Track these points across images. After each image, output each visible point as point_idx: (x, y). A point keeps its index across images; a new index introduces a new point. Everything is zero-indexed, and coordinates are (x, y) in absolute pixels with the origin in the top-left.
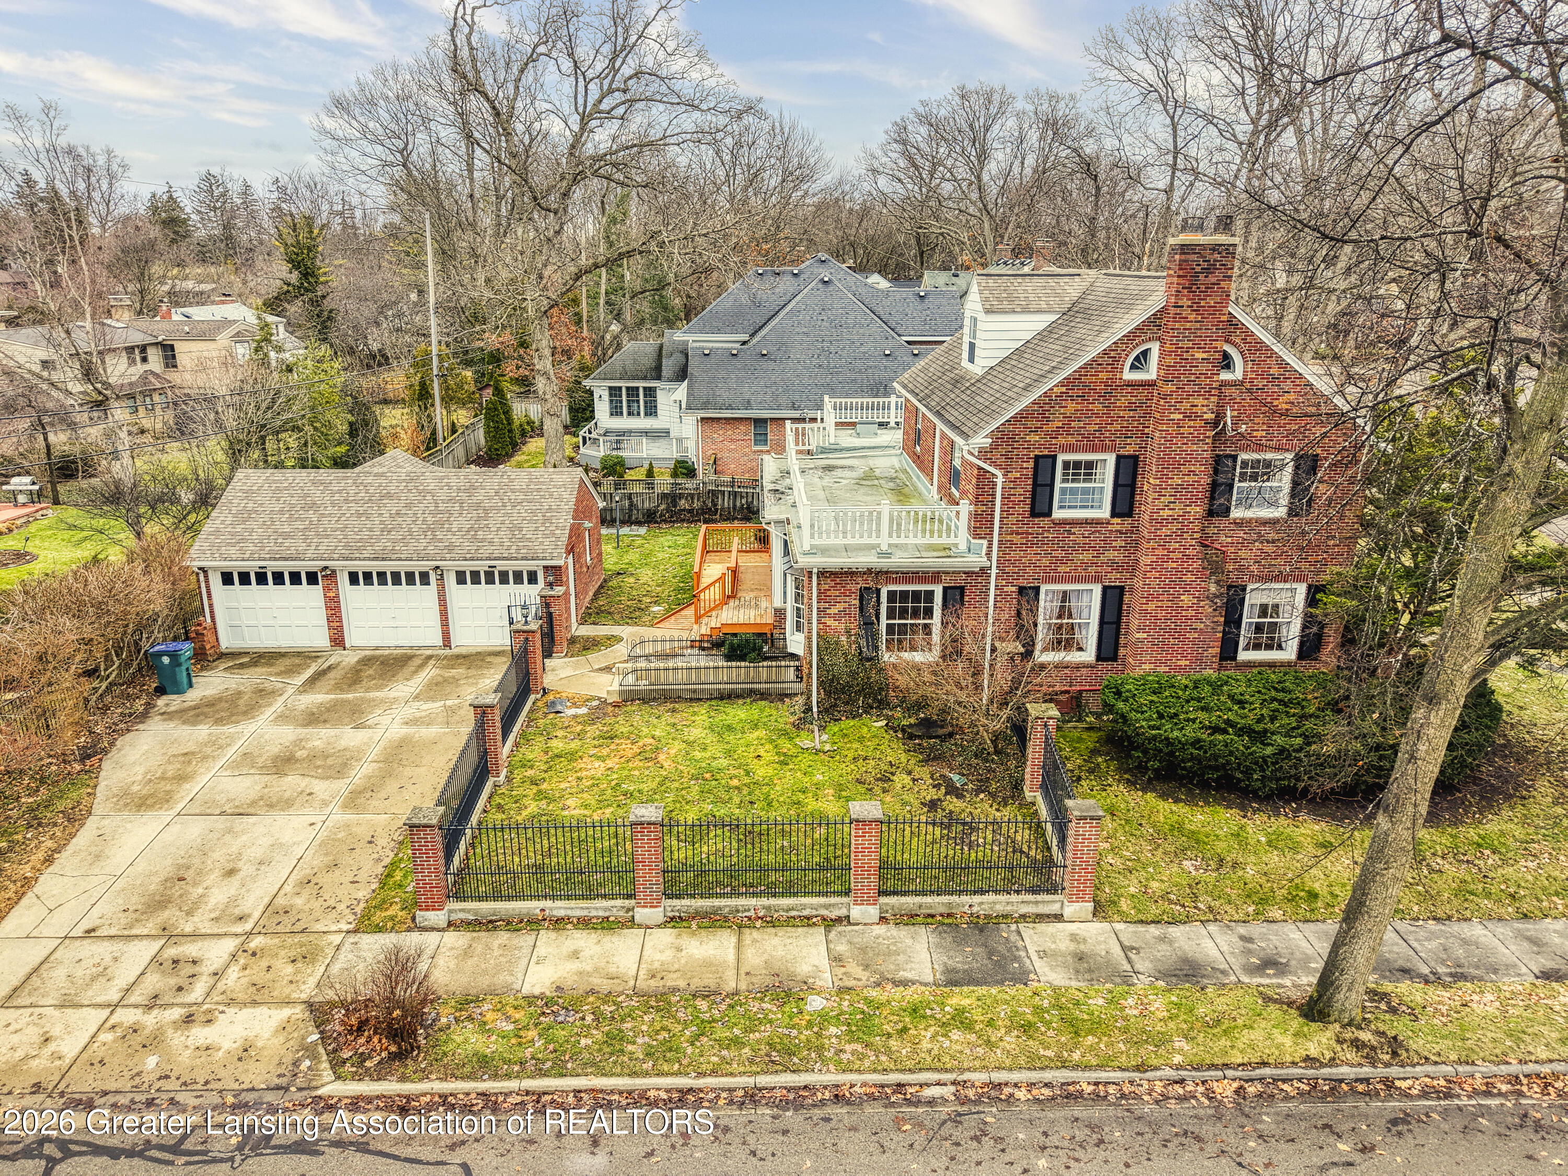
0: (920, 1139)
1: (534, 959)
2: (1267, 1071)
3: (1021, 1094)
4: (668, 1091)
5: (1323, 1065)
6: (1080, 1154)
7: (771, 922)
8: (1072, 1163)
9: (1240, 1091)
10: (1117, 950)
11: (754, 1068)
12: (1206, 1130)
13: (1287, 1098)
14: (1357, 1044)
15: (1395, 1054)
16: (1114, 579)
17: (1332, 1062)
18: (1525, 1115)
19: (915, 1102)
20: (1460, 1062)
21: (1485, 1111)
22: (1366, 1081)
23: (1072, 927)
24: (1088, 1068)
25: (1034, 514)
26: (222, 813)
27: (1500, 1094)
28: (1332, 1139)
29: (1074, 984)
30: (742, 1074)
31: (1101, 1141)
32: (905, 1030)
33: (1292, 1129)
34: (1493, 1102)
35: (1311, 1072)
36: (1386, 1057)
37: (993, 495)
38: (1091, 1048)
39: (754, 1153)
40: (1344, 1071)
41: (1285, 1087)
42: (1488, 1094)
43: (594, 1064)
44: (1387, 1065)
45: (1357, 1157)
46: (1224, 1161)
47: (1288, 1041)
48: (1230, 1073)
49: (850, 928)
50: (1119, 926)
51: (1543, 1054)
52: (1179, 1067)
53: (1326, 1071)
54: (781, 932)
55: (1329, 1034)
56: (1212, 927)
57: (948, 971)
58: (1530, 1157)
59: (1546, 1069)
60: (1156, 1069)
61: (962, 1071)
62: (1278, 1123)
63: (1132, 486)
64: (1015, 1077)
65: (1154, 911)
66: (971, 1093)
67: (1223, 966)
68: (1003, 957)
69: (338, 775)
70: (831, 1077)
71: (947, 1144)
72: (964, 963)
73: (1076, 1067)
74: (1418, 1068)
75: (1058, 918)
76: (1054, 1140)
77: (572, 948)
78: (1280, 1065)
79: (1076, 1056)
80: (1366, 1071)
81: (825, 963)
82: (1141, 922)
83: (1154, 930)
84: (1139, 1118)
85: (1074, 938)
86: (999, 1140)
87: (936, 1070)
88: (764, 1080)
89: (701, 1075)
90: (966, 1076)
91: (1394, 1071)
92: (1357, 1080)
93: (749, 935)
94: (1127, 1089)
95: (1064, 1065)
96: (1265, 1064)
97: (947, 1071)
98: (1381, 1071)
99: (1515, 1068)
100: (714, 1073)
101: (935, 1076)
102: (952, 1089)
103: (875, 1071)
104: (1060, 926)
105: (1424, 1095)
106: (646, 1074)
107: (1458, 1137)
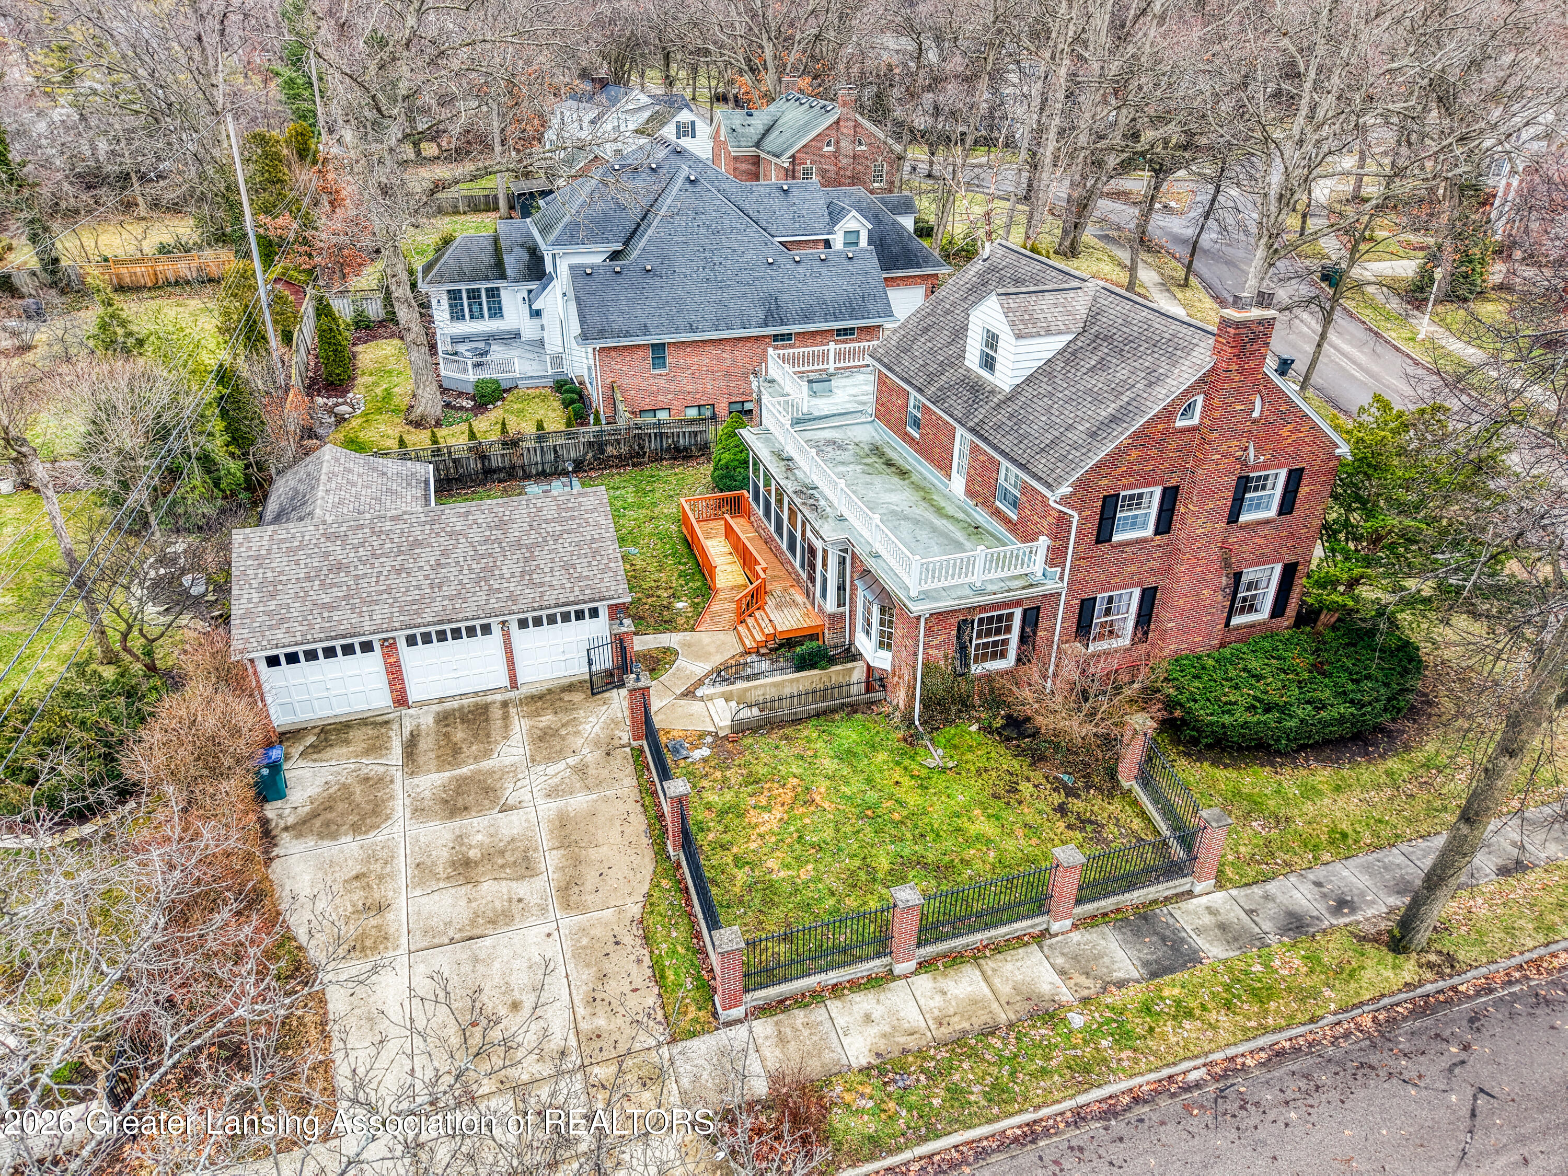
0: (1208, 1117)
1: (840, 1032)
2: (1386, 1001)
3: (1249, 1062)
4: (1019, 1127)
5: (1416, 987)
6: (1310, 1101)
7: (998, 948)
8: (1310, 1110)
9: (1374, 1019)
10: (1243, 915)
11: (1071, 1092)
12: (1373, 1059)
13: (1405, 1019)
14: (1430, 965)
15: (1452, 967)
16: (1150, 582)
17: (1421, 984)
18: (1537, 995)
19: (1187, 1089)
20: (1489, 963)
21: (1515, 997)
22: (1441, 991)
23: (1204, 900)
24: (1281, 1029)
25: (1098, 541)
26: (452, 941)
27: (1517, 981)
28: (1444, 1046)
29: (1232, 954)
30: (1064, 1099)
31: (1317, 1088)
32: (1151, 1029)
33: (1421, 1042)
34: (1516, 989)
35: (1411, 994)
36: (1448, 971)
37: (1069, 532)
38: (1277, 1012)
39: (1111, 1163)
40: (1429, 988)
41: (1399, 1009)
42: (1510, 983)
43: (957, 1121)
44: (1451, 976)
45: (1464, 1056)
46: (1395, 1081)
47: (1389, 973)
48: (1366, 1008)
49: (1054, 940)
50: (1234, 892)
51: (1530, 944)
52: (1335, 1013)
53: (1419, 991)
54: (1008, 955)
55: (1412, 962)
56: (1293, 878)
57: (1146, 964)
58: (1552, 1028)
59: (1535, 955)
60: (1323, 1018)
61: (1206, 1055)
62: (1409, 1041)
63: (1172, 510)
64: (1241, 1049)
65: (1251, 872)
66: (1218, 1070)
67: (1316, 913)
68: (1174, 942)
69: (529, 873)
70: (1124, 1085)
71: (1228, 1117)
72: (1152, 953)
73: (1274, 1031)
74: (1469, 975)
75: (1190, 894)
76: (1289, 1095)
77: (862, 1013)
78: (1393, 994)
79: (1270, 1021)
80: (1441, 984)
81: (1056, 979)
82: (1246, 885)
83: (1257, 890)
84: (1329, 1061)
85: (1210, 910)
86: (1257, 1104)
87: (1189, 1058)
88: (1082, 1099)
89: (1038, 1107)
90: (1211, 1057)
91: (1456, 980)
92: (1438, 992)
93: (988, 965)
94: (1310, 1038)
95: (1266, 1030)
96: (1383, 996)
97: (1196, 1057)
98: (1450, 982)
99: (1518, 960)
100: (1045, 1104)
101: (1191, 1064)
102: (1204, 1070)
103: (1151, 1071)
104: (1194, 901)
105: (1478, 994)
106: (997, 1119)
107: (1508, 1023)
